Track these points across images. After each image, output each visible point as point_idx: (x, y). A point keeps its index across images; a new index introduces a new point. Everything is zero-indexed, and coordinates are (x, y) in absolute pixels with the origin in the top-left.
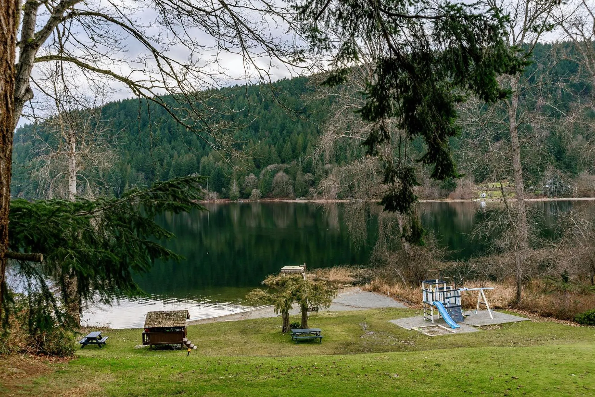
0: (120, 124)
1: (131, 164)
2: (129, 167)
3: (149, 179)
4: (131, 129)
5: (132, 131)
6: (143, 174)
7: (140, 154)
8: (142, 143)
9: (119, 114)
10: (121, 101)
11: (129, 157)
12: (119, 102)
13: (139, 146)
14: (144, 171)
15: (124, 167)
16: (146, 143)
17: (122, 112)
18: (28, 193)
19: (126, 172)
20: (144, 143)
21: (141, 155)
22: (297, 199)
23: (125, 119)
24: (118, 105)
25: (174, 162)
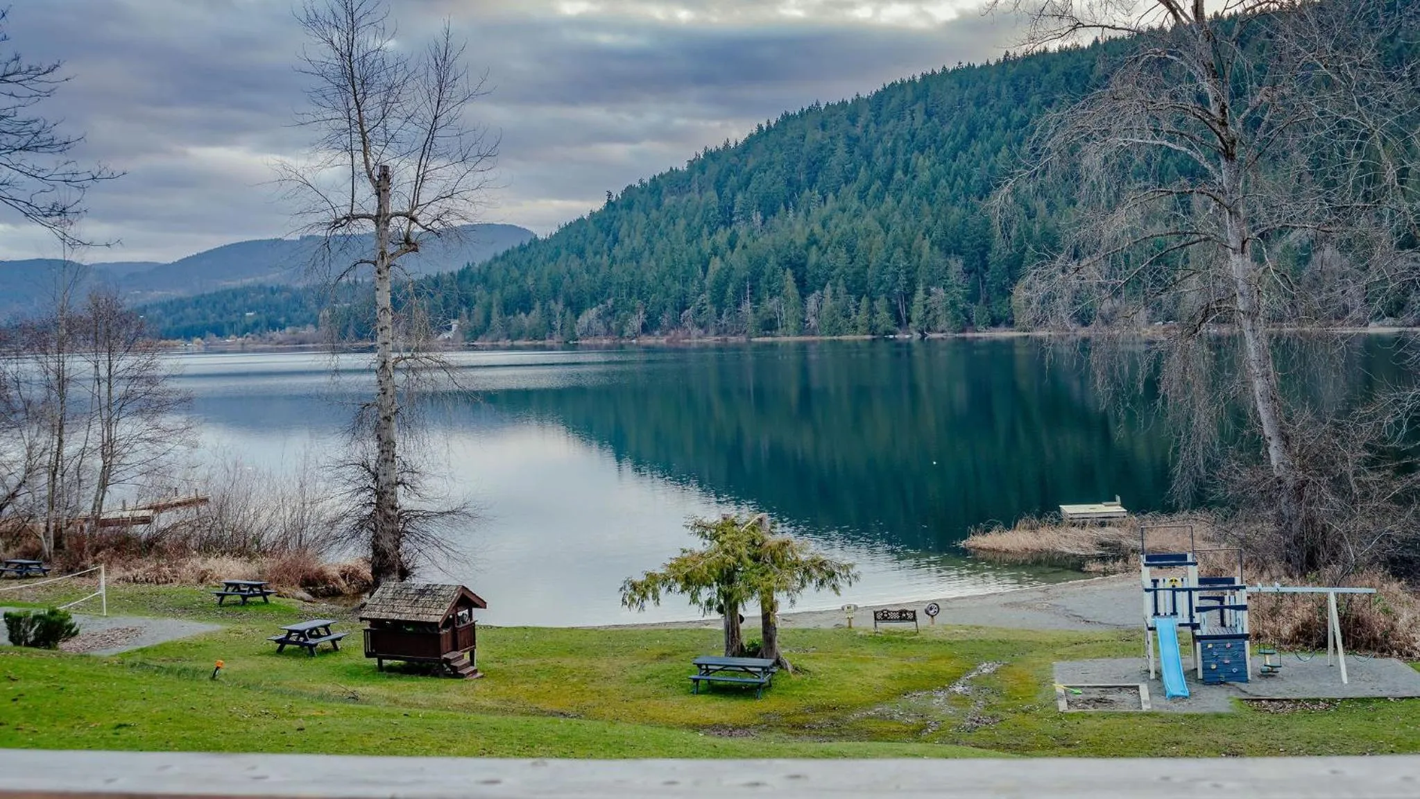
0: (913, 136)
1: (930, 236)
2: (927, 243)
3: (973, 275)
4: (937, 151)
5: (941, 151)
6: (961, 261)
7: (956, 210)
8: (963, 183)
9: (913, 112)
10: (918, 78)
11: (928, 220)
12: (912, 82)
13: (955, 190)
14: (961, 254)
15: (915, 245)
16: (972, 182)
17: (919, 107)
18: (700, 311)
19: (920, 256)
20: (967, 182)
21: (957, 212)
22: (1372, 324)
23: (925, 122)
24: (909, 89)
25: (1037, 228)
